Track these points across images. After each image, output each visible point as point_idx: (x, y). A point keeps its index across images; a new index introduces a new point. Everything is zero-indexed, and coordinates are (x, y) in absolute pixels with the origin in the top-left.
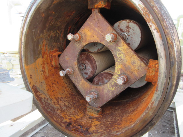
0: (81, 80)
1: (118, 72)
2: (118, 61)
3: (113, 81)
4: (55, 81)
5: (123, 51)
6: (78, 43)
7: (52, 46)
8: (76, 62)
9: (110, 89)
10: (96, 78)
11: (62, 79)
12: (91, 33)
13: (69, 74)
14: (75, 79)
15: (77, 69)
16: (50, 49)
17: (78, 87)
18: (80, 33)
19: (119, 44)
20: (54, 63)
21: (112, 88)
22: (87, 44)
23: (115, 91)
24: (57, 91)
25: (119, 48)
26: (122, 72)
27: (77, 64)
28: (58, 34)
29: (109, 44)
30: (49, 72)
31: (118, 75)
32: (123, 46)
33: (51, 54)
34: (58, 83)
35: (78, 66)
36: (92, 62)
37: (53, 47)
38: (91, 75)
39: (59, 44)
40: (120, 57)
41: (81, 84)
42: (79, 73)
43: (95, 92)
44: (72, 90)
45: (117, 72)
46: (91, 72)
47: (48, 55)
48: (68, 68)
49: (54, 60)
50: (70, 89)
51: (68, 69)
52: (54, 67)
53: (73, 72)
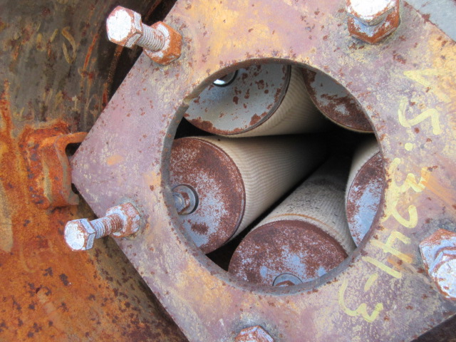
0: (183, 267)
1: (406, 216)
2: (404, 153)
3: (372, 268)
4: (49, 272)
5: (435, 90)
6: (167, 73)
7: (37, 102)
8: (154, 175)
9: (349, 312)
10: (246, 245)
11: (90, 261)
12: (236, 14)
13: (118, 234)
14: (152, 257)
15: (160, 212)
16: (27, 117)
17: (165, 302)
18: (177, 20)
19: (413, 54)
20: (45, 185)
21: (363, 309)
22: (212, 73)
23: (385, 324)
24: (59, 325)
25: (412, 75)
26: (429, 216)
27: (163, 184)
28: (70, 48)
29: (341, 62)
30: (20, 228)
31: (405, 231)
32: (438, 60)
33: (31, 141)
34: (66, 283)
35: (164, 192)
36: (228, 176)
37: (45, 108)
38: (224, 236)
39: (75, 99)
40: (417, 130)
41: (181, 282)
42: (169, 227)
43: (261, 332)
44: (135, 309)
45: (398, 217)
46: (222, 219)
47: (16, 145)
48: (113, 203)
49: (46, 172)
50: (128, 305)
51: (116, 211)
52: (49, 201)
53: (138, 222)
